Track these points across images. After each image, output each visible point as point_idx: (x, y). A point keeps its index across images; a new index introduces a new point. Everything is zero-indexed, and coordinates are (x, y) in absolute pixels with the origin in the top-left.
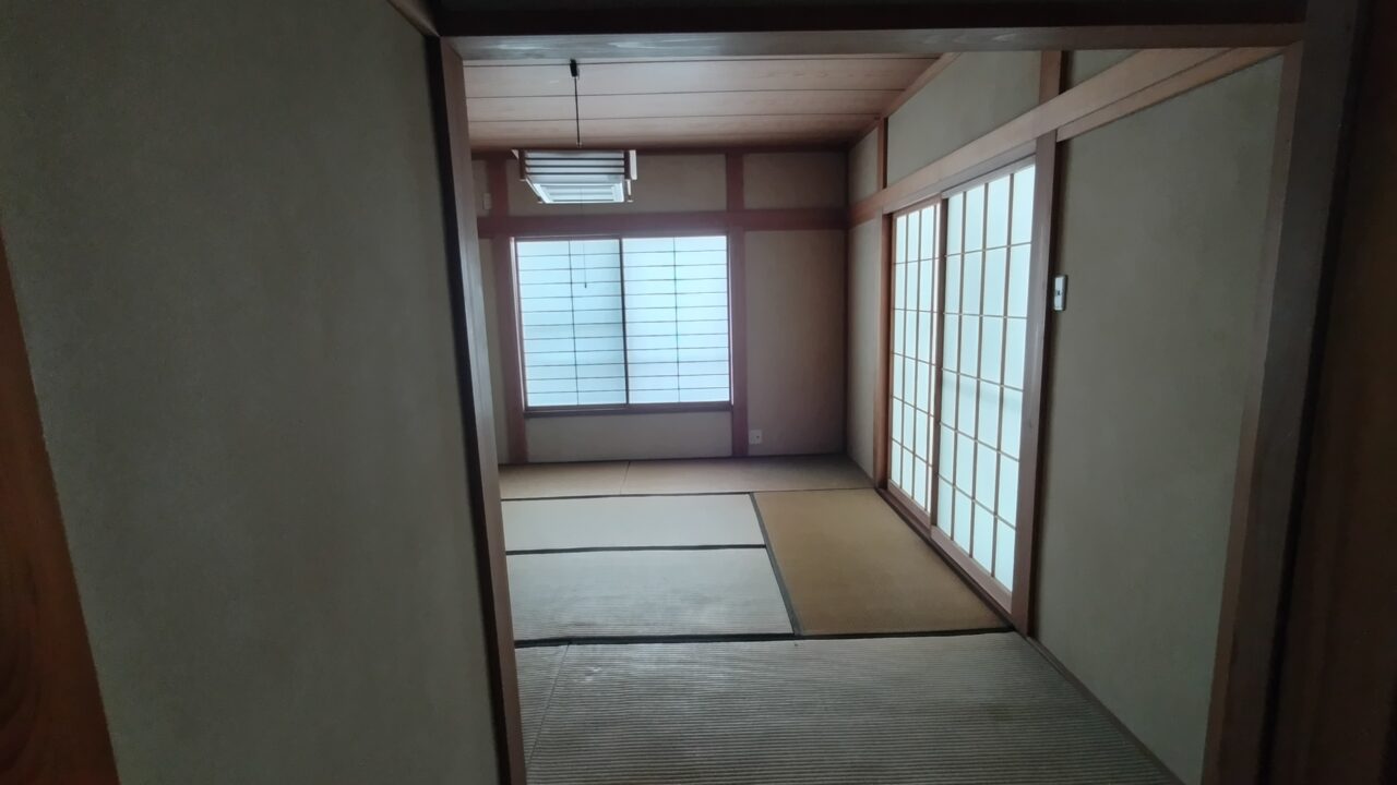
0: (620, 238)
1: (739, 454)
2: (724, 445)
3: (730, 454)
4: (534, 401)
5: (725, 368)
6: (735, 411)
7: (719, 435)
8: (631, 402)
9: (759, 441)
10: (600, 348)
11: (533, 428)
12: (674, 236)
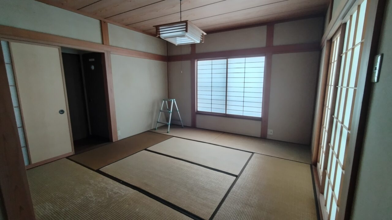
0: (227, 59)
1: (263, 138)
2: (258, 133)
3: (260, 137)
4: (199, 109)
5: (260, 105)
6: (263, 121)
7: (256, 130)
8: (227, 113)
9: (272, 134)
10: (219, 95)
11: (199, 118)
12: (245, 57)
